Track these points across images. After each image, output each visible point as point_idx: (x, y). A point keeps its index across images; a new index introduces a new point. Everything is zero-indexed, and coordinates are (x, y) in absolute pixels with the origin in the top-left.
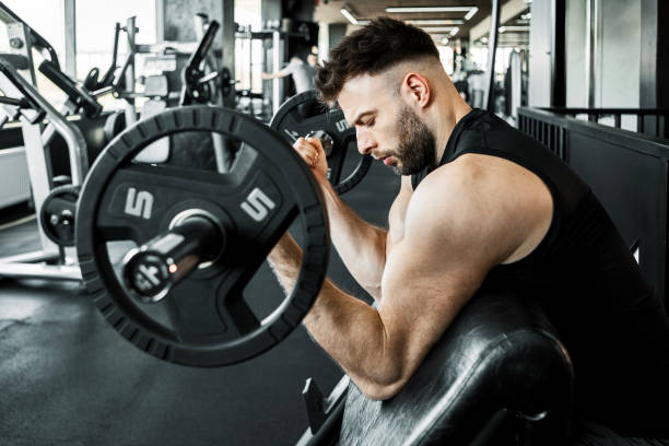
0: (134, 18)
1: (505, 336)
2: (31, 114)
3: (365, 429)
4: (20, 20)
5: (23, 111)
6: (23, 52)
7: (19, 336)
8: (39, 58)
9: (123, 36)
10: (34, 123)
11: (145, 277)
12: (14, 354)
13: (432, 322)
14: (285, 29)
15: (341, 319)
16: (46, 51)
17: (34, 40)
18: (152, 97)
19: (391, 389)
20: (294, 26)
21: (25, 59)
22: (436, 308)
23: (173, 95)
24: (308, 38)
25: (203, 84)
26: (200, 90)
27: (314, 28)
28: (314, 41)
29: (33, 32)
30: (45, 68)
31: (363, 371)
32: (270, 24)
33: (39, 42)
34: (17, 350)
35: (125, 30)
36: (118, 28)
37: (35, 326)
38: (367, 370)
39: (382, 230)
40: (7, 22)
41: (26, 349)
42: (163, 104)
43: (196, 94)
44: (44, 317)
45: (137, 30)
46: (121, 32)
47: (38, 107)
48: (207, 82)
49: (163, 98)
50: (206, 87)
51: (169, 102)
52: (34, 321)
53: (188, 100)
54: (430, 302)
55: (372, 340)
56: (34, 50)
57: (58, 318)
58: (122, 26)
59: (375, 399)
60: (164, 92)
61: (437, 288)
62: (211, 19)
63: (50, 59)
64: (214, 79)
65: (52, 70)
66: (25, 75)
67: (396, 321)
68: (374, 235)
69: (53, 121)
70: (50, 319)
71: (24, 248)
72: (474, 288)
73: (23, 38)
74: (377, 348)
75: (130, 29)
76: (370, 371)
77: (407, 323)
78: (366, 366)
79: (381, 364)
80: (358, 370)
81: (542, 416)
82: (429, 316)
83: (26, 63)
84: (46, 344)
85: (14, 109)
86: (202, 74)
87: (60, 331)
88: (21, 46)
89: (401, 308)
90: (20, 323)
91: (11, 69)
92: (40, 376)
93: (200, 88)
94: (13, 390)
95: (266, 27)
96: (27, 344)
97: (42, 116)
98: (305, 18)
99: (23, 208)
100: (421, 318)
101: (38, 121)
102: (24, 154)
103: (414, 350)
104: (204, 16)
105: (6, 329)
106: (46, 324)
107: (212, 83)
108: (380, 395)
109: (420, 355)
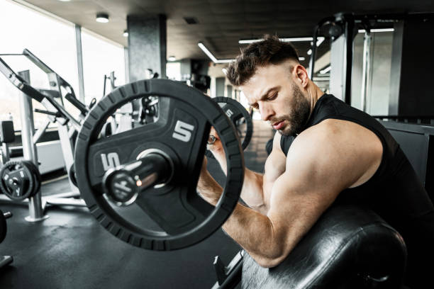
0: (113, 72)
1: (362, 229)
2: (62, 120)
3: (259, 284)
4: (53, 72)
5: (58, 119)
6: (56, 89)
7: (62, 233)
8: (65, 91)
9: (108, 82)
10: (64, 125)
11: (121, 190)
12: (59, 242)
13: (304, 222)
14: (193, 79)
15: (243, 221)
16: (68, 88)
17: (62, 82)
18: (124, 114)
19: (276, 261)
20: (198, 78)
21: (58, 92)
22: (307, 214)
23: (135, 113)
24: (205, 84)
25: (151, 106)
26: (150, 110)
27: (208, 79)
28: (208, 86)
29: (61, 78)
30: (68, 97)
31: (259, 250)
32: (185, 76)
33: (65, 84)
34: (61, 240)
35: (109, 78)
36: (106, 78)
37: (70, 229)
38: (262, 251)
39: (260, 174)
40: (47, 72)
41: (66, 240)
42: (130, 117)
43: (147, 111)
44: (74, 225)
45: (115, 79)
46: (107, 80)
47: (65, 116)
48: (153, 106)
49: (130, 114)
50: (152, 108)
51: (134, 117)
52: (69, 226)
53: (144, 115)
54: (303, 210)
55: (264, 233)
56: (62, 87)
57: (81, 225)
58: (107, 76)
59: (265, 267)
60: (131, 111)
61: (308, 202)
62: (154, 72)
63: (71, 92)
64: (157, 104)
65: (72, 97)
66: (58, 100)
67: (280, 222)
68: (255, 177)
69: (74, 125)
70: (77, 225)
71: (63, 191)
72: (331, 202)
73: (56, 81)
74: (268, 238)
75: (112, 78)
76: (264, 251)
77: (287, 222)
78: (261, 248)
79: (271, 247)
80: (255, 250)
81: (385, 278)
82: (302, 219)
83: (58, 95)
84: (74, 238)
85: (53, 117)
86: (150, 101)
87: (82, 232)
88: (55, 85)
89: (284, 214)
90: (62, 227)
91: (51, 97)
92: (73, 254)
93: (149, 108)
94: (59, 260)
95: (183, 78)
96: (66, 238)
97: (68, 120)
98: (203, 73)
99: (61, 172)
100: (297, 220)
101: (66, 124)
102: (60, 144)
103: (291, 238)
104: (151, 70)
105: (55, 230)
106: (75, 228)
107: (156, 106)
108: (269, 265)
109: (294, 242)
